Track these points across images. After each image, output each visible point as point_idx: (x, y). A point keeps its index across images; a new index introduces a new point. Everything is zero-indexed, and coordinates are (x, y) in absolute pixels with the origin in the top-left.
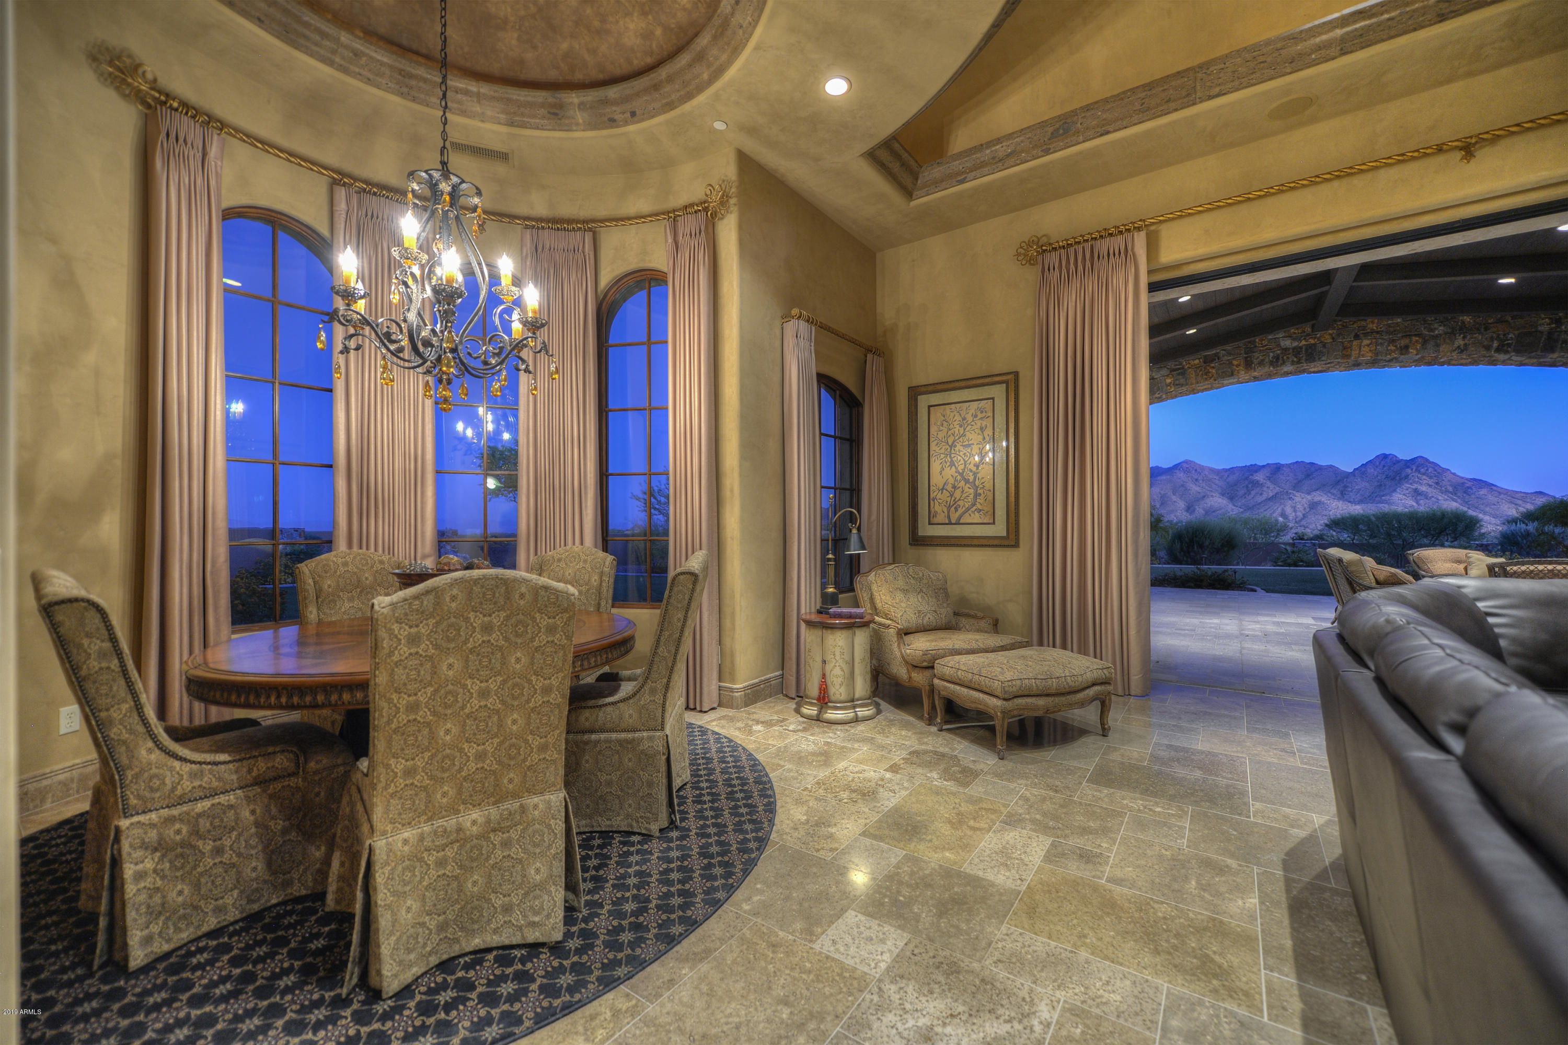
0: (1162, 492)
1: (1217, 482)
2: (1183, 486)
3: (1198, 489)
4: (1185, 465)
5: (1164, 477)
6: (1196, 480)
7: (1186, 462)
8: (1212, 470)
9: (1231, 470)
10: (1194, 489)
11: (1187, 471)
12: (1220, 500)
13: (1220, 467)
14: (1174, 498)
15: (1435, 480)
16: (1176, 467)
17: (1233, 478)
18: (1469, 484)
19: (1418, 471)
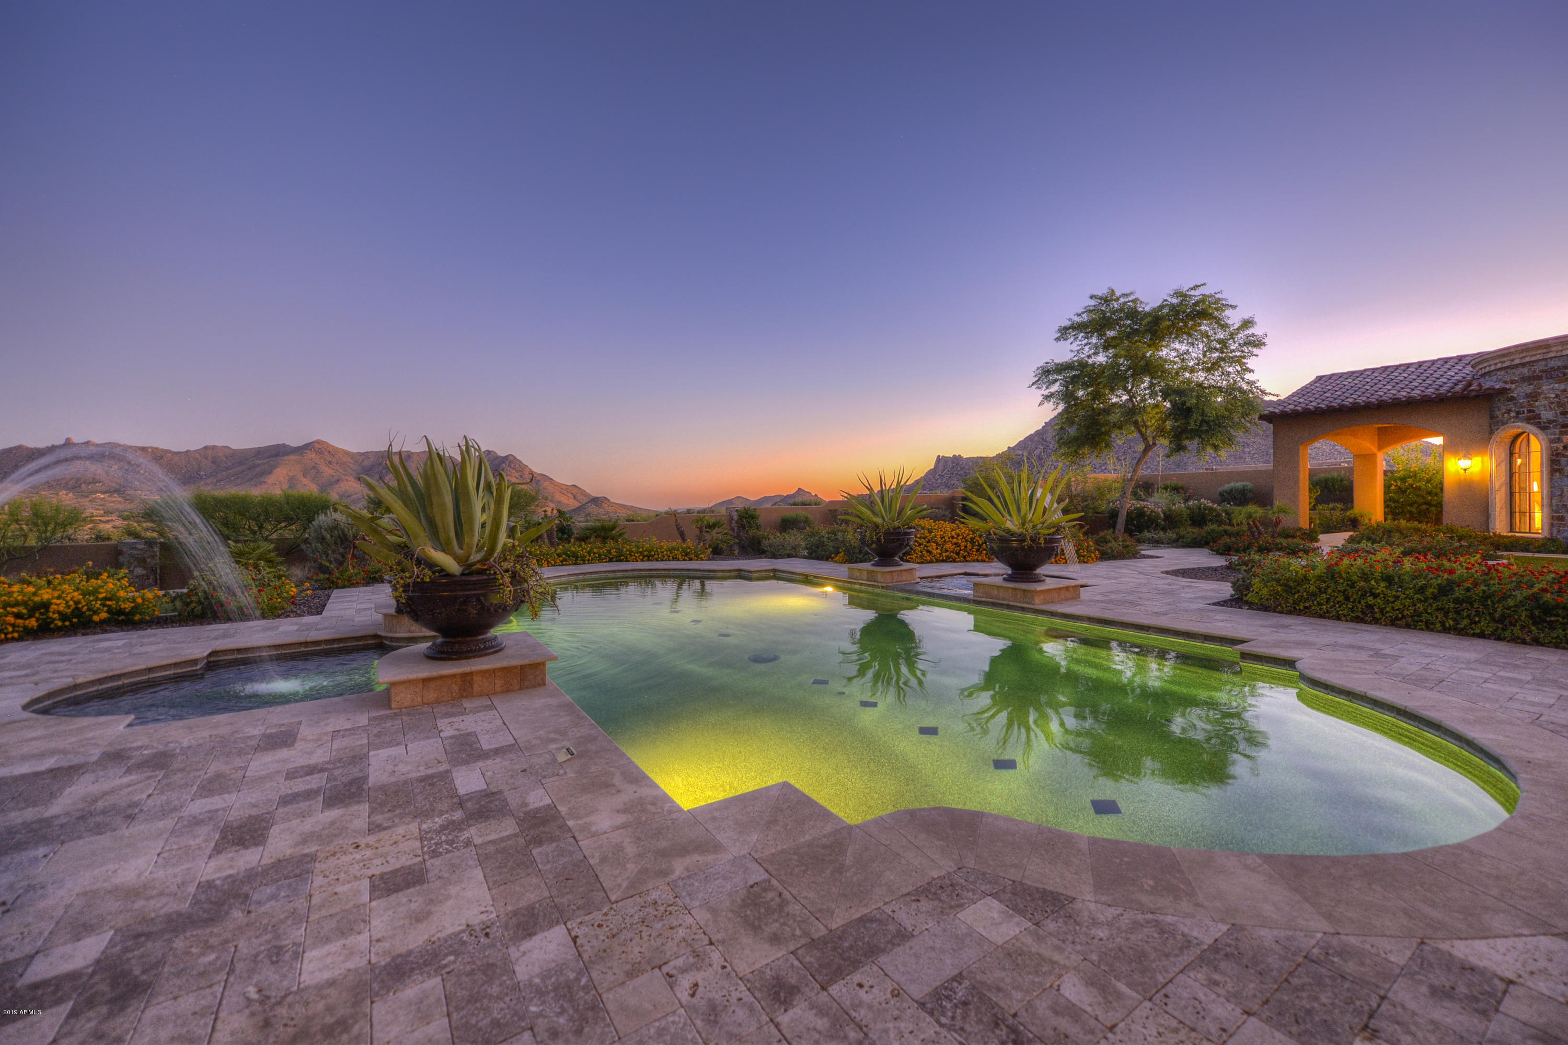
0: (291, 474)
1: (352, 465)
2: (314, 468)
3: (331, 472)
4: (317, 446)
5: (292, 457)
6: (330, 462)
7: (318, 442)
8: (347, 453)
9: (366, 454)
10: (327, 472)
11: (319, 452)
12: (355, 485)
13: (355, 451)
14: (305, 481)
15: (519, 474)
16: (308, 446)
17: (367, 463)
18: (539, 478)
19: (509, 466)
